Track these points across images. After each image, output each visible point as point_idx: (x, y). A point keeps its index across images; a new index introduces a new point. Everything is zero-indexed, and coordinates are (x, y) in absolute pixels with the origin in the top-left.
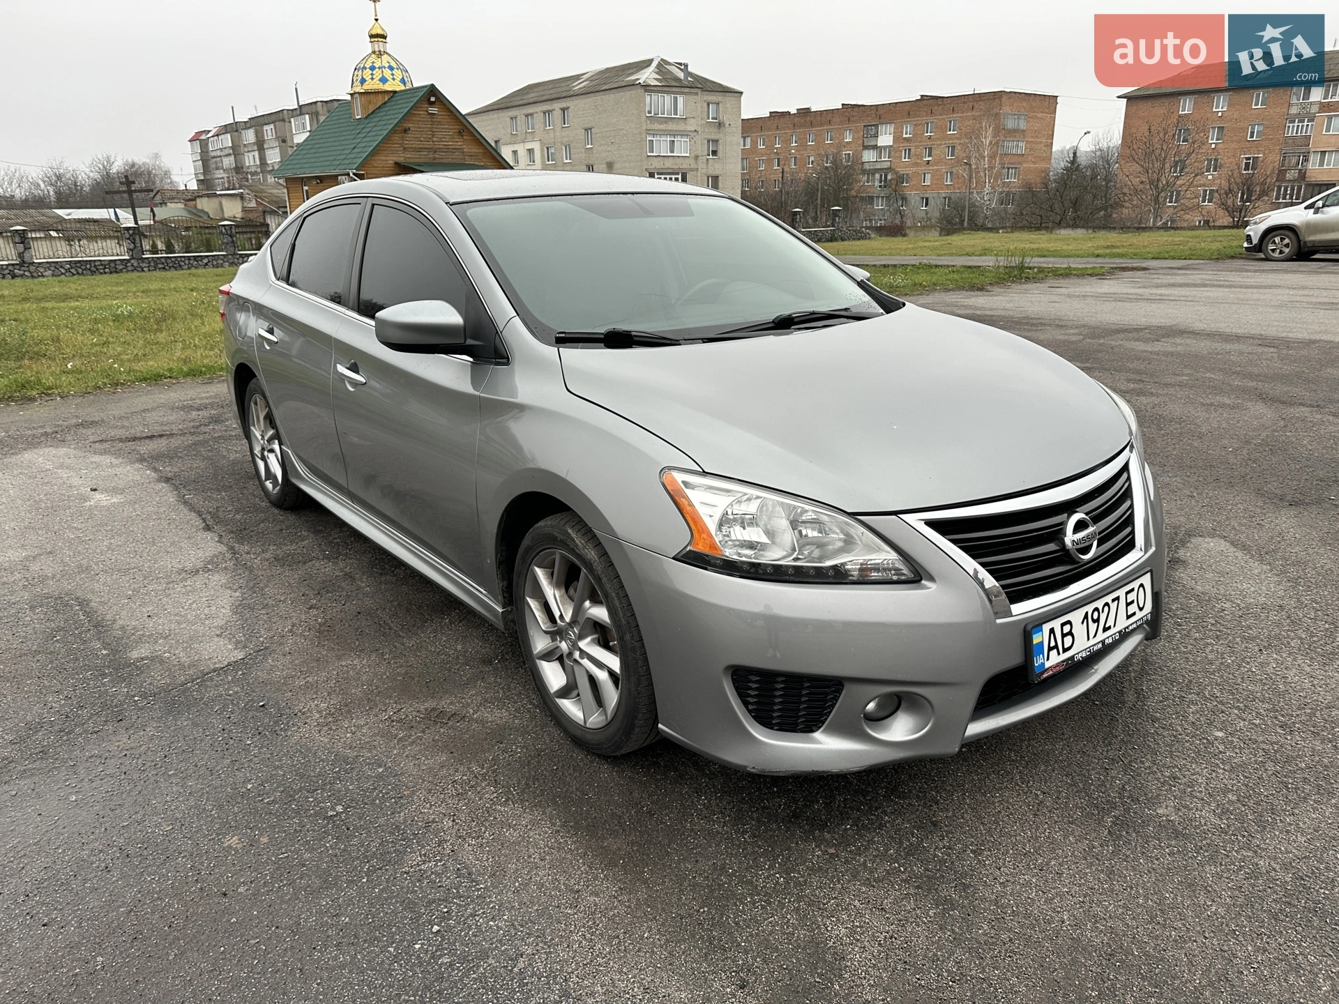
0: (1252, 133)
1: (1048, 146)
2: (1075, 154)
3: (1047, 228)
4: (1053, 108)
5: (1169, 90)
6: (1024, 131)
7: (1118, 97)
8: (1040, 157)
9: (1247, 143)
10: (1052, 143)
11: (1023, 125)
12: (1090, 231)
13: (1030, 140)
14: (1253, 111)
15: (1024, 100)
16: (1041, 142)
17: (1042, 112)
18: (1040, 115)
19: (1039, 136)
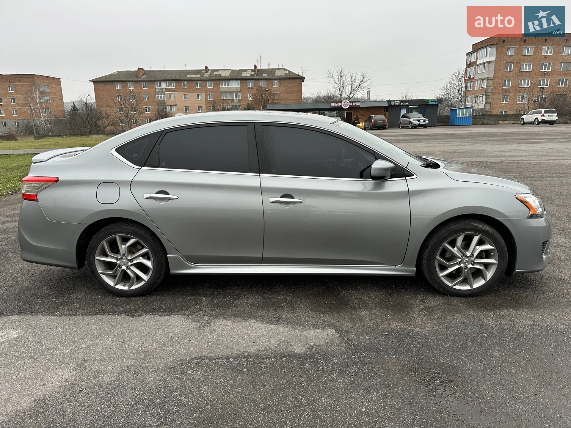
0: (145, 98)
1: (61, 100)
2: (74, 103)
3: (86, 135)
4: (59, 83)
5: (110, 80)
6: (48, 92)
7: (90, 81)
8: (59, 104)
9: (144, 101)
10: (63, 98)
11: (47, 90)
12: (105, 136)
13: (52, 97)
14: (143, 90)
15: (45, 79)
16: (58, 98)
17: (55, 85)
18: (54, 86)
19: (56, 95)
